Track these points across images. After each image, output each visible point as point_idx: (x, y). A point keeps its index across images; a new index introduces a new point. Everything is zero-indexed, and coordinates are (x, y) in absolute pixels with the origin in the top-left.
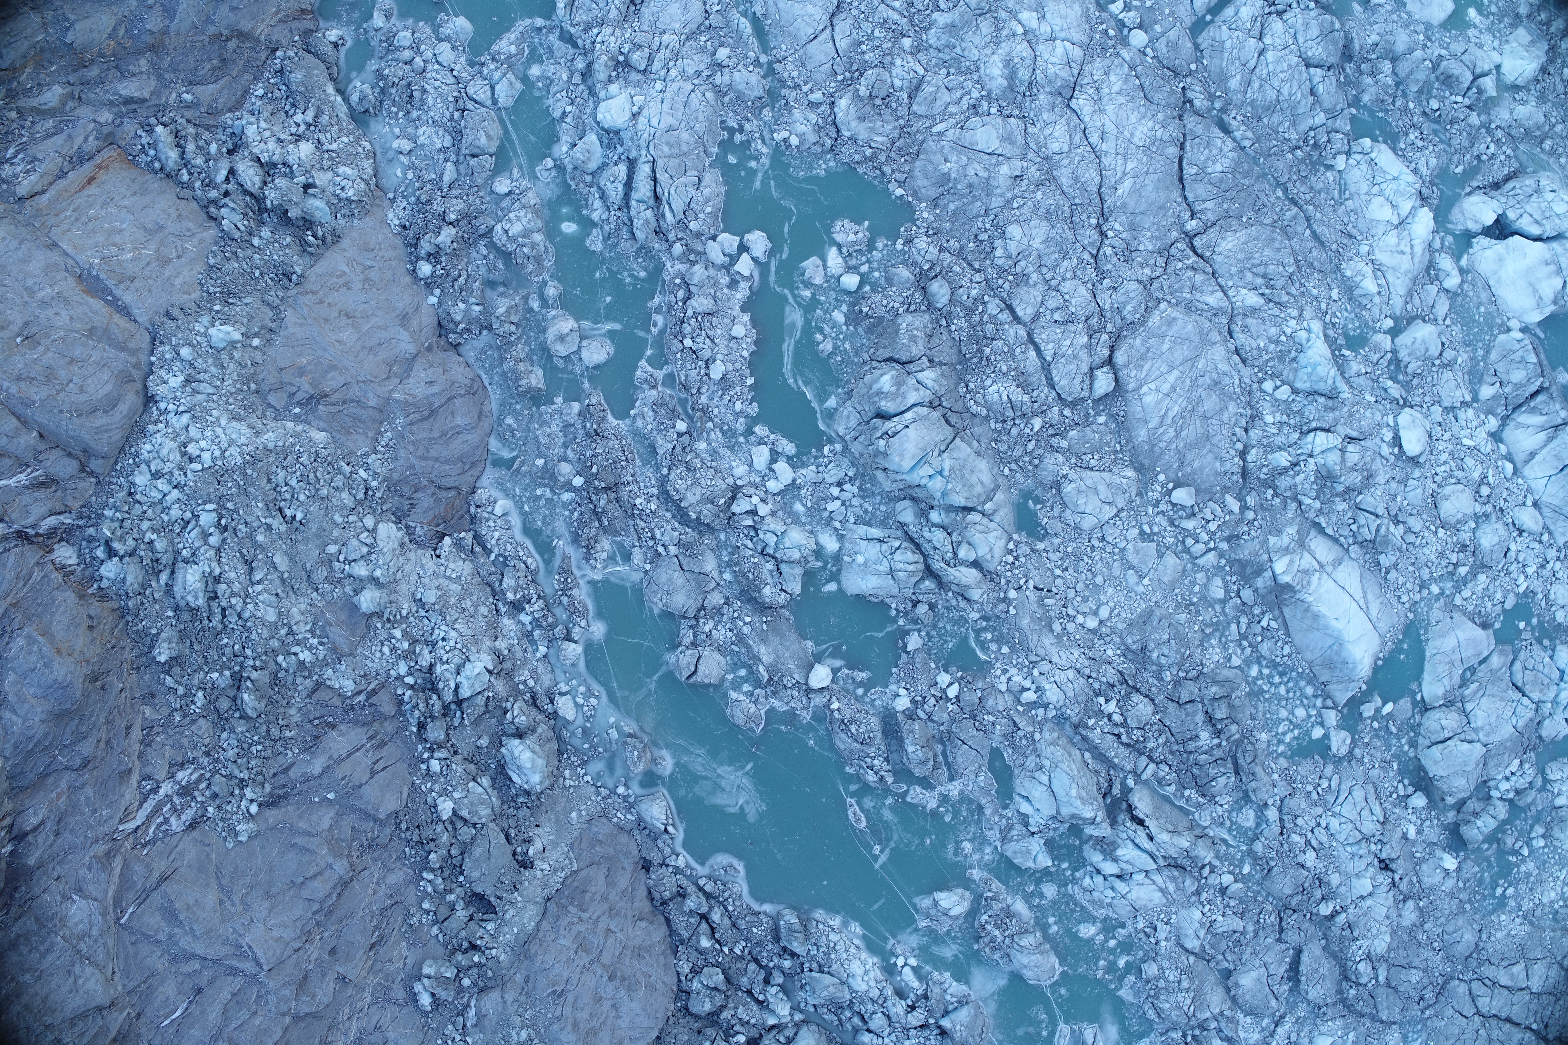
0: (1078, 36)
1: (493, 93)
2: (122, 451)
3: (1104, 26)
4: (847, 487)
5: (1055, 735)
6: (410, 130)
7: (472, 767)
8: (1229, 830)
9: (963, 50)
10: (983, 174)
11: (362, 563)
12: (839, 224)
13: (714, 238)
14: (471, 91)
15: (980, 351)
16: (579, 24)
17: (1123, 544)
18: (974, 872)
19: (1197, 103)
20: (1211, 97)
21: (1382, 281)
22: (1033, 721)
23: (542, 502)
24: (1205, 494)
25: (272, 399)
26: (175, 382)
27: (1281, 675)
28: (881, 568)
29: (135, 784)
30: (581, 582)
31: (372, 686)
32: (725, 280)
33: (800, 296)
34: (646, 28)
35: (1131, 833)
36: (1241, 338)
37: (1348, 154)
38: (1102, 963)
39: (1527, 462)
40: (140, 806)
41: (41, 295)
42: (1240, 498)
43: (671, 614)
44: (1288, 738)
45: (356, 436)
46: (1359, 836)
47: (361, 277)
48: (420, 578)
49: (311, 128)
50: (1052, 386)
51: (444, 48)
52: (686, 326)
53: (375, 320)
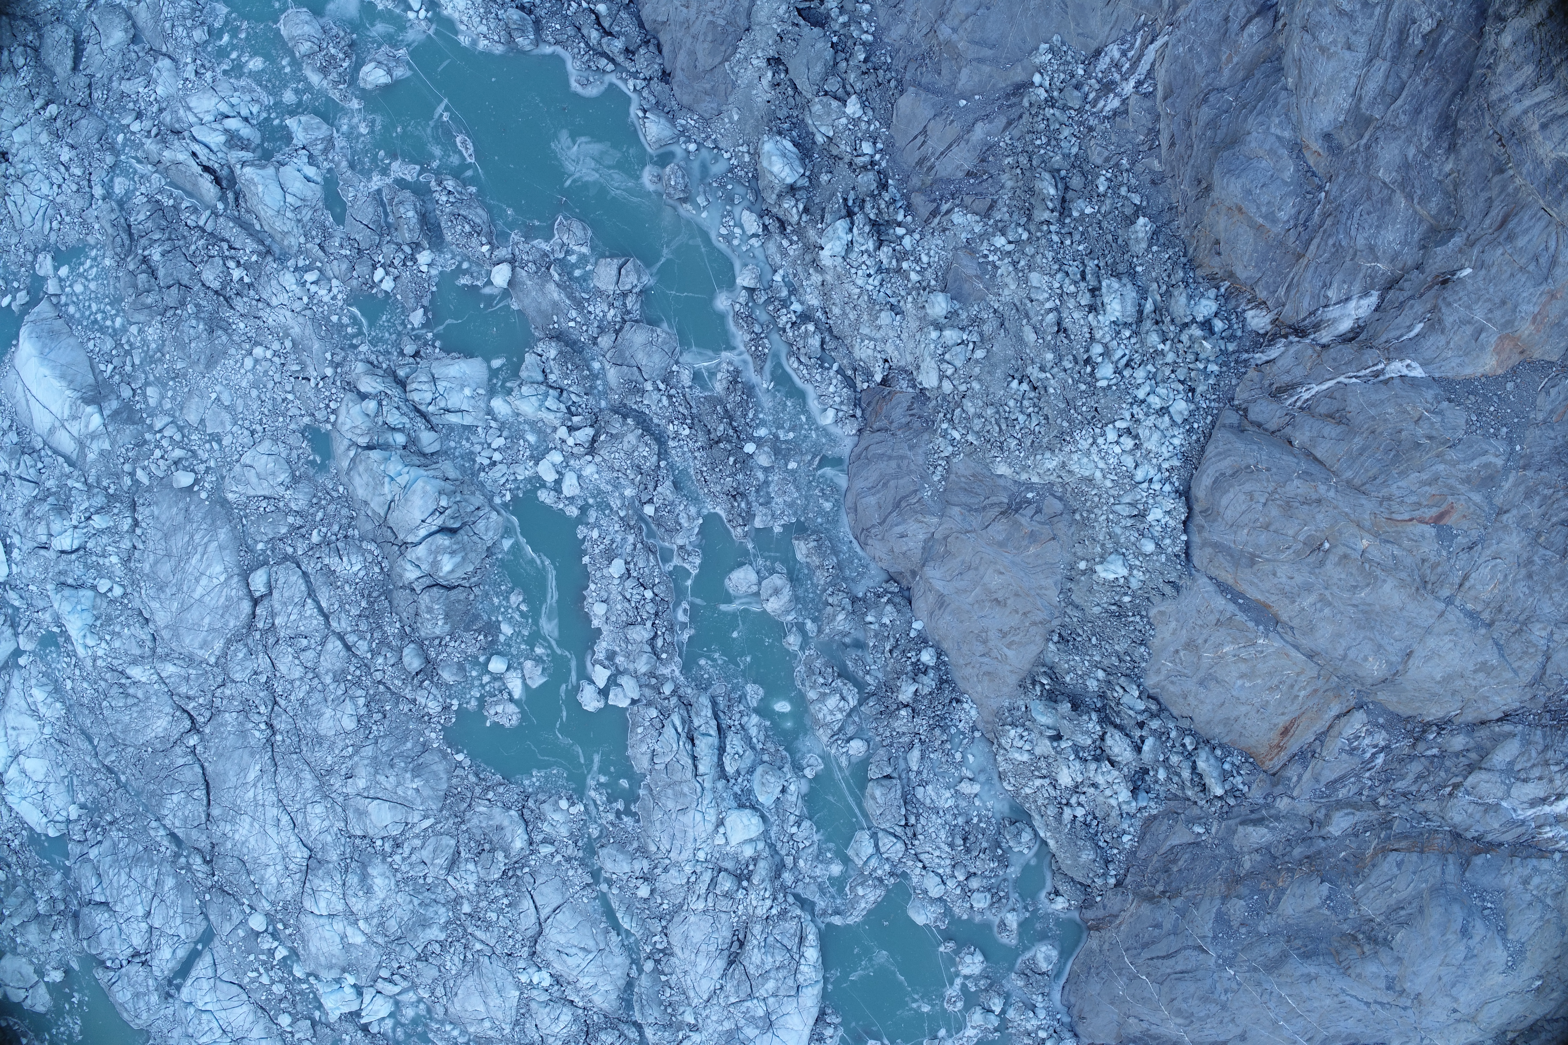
0: (309, 920)
1: (876, 844)
3: (288, 932)
4: (486, 462)
5: (286, 243)
6: (963, 804)
7: (835, 152)
8: (135, 172)
9: (411, 901)
10: (381, 778)
11: (950, 343)
12: (515, 722)
13: (634, 702)
14: (900, 846)
15: (371, 604)
16: (792, 918)
17: (235, 429)
18: (357, 106)
19: (199, 860)
20: (188, 867)
21: (30, 700)
22: (307, 253)
24: (165, 482)
25: (1059, 506)
26: (1155, 514)
27: (95, 321)
28: (445, 384)
29: (1160, 88)
30: (741, 348)
31: (936, 220)
32: (620, 660)
33: (545, 648)
34: (723, 915)
35: (213, 157)
36: (144, 634)
37: (68, 821)
38: (243, 36)
40: (1153, 65)
41: (1311, 598)
42: (136, 482)
43: (649, 323)
44: (88, 263)
45: (968, 473)
46: (24, 180)
47: (991, 644)
48: (899, 337)
49: (1064, 801)
50: (305, 574)
51: (936, 891)
52: (652, 611)
53: (970, 600)
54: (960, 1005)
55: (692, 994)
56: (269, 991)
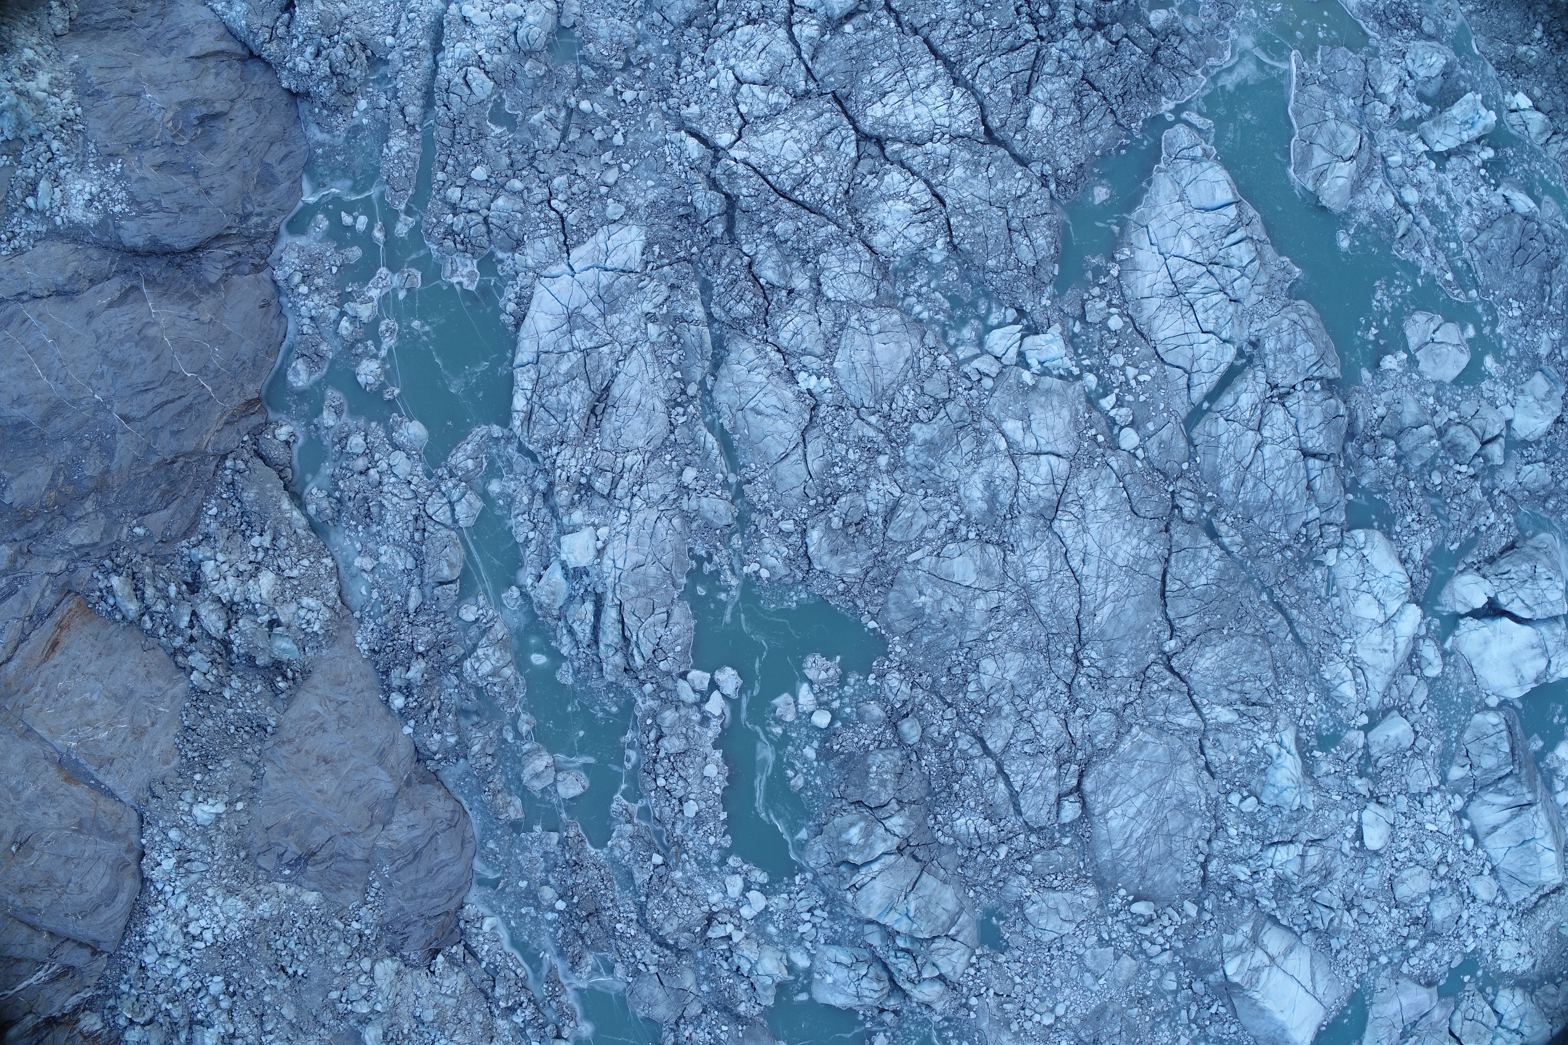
0: (1065, 448)
1: (453, 515)
2: (127, 927)
3: (1093, 432)
4: (817, 912)
6: (371, 545)
9: (942, 471)
10: (958, 609)
11: (363, 1002)
12: (811, 659)
13: (683, 676)
14: (430, 512)
15: (949, 786)
16: (538, 441)
17: (1082, 951)
19: (1186, 512)
20: (1202, 499)
21: (1361, 680)
23: (528, 919)
24: (1163, 903)
25: (261, 861)
26: (168, 864)
28: (849, 990)
30: (568, 989)
32: (696, 717)
34: (608, 447)
36: (1211, 754)
37: (1340, 548)
39: (1488, 834)
41: (27, 794)
42: (1198, 902)
43: (653, 1021)
45: (345, 892)
47: (335, 716)
48: (417, 998)
49: (271, 552)
50: (1020, 814)
51: (399, 458)
52: (658, 766)
53: (352, 761)
54: (383, 327)
55: (648, 357)
56: (1128, 356)
